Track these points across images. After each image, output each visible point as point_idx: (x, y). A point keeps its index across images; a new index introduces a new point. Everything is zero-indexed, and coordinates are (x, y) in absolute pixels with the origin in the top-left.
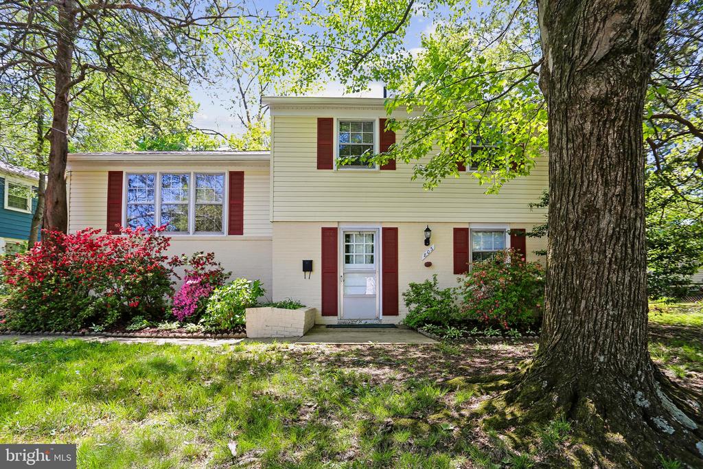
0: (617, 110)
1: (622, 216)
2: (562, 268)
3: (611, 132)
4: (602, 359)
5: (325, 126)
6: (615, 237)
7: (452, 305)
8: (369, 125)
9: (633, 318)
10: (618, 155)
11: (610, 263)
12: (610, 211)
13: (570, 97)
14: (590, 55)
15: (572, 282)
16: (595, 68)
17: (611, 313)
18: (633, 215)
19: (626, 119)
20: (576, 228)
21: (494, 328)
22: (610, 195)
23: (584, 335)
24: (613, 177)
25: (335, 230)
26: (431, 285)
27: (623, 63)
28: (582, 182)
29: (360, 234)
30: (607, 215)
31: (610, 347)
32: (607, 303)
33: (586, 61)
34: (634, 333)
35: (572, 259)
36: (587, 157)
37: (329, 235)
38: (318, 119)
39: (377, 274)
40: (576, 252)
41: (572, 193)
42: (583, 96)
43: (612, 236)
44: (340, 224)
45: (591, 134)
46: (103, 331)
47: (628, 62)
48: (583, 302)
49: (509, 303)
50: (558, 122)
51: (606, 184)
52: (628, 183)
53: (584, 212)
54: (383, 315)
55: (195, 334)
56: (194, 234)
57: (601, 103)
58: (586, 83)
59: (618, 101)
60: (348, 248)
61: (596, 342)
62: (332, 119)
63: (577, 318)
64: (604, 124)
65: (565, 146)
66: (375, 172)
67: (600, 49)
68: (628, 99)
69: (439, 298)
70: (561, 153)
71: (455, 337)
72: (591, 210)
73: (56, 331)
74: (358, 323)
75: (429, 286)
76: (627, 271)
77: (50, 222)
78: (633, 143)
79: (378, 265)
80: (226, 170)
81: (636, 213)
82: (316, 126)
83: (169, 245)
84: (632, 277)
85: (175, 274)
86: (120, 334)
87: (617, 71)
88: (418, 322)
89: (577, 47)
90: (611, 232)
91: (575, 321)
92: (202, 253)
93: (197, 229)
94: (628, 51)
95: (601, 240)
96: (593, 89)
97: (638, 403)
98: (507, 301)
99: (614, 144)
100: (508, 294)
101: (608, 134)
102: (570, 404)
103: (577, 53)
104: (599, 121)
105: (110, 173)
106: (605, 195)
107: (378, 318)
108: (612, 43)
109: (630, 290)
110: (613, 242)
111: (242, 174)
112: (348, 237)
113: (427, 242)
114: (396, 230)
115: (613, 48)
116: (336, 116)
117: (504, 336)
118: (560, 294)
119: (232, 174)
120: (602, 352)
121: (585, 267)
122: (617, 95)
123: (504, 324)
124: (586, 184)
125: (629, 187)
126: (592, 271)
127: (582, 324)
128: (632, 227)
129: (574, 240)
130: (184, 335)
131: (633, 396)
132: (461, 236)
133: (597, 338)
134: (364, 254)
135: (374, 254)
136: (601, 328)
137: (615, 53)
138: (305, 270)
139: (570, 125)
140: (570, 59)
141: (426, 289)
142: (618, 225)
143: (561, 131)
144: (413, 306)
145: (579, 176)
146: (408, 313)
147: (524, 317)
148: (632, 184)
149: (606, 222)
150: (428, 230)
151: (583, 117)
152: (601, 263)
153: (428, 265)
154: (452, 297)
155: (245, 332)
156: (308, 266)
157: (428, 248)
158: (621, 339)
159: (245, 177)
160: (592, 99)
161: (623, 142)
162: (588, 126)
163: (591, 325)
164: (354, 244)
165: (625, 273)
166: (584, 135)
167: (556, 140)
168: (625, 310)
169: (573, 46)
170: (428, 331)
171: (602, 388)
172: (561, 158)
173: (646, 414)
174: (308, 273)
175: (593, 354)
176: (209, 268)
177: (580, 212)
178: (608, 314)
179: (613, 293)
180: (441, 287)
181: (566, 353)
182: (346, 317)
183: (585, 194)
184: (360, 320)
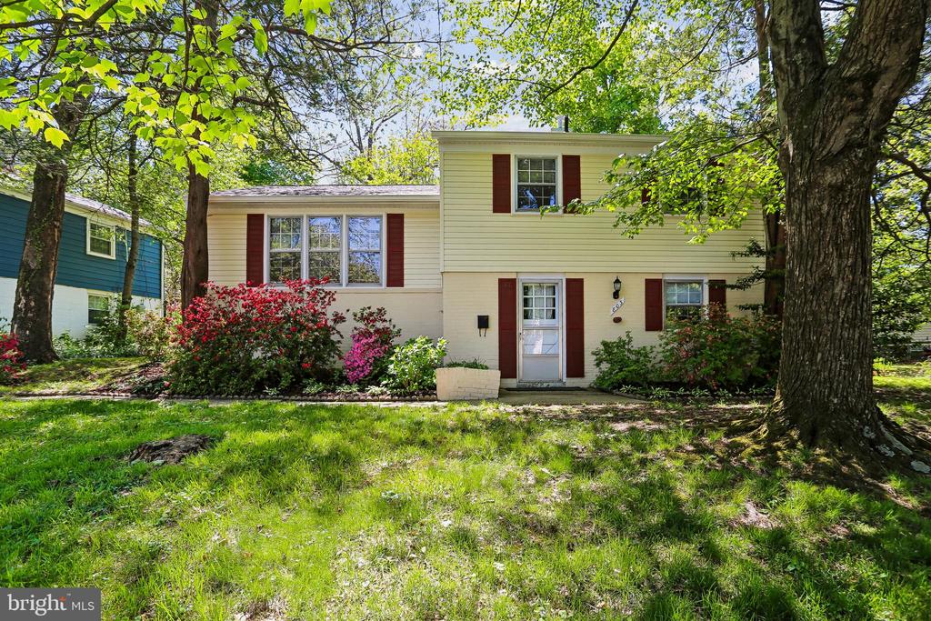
0: (850, 196)
1: (853, 283)
2: (800, 325)
3: (845, 213)
4: (836, 401)
5: (501, 163)
6: (847, 301)
7: (649, 365)
8: (551, 163)
9: (861, 368)
10: (850, 233)
11: (843, 323)
12: (843, 279)
13: (809, 181)
14: (828, 147)
15: (810, 338)
16: (832, 160)
17: (843, 363)
18: (862, 282)
19: (857, 202)
20: (813, 293)
21: (702, 389)
22: (843, 265)
23: (820, 382)
24: (846, 251)
25: (513, 282)
26: (625, 344)
27: (856, 156)
28: (819, 254)
29: (540, 286)
30: (841, 282)
31: (843, 391)
32: (840, 355)
33: (824, 153)
34: (862, 380)
35: (810, 318)
36: (824, 233)
37: (507, 288)
38: (494, 155)
39: (560, 331)
40: (813, 313)
41: (810, 263)
42: (821, 182)
43: (844, 300)
44: (519, 275)
45: (828, 213)
46: (278, 395)
47: (860, 155)
48: (820, 355)
49: (718, 362)
50: (797, 201)
51: (840, 256)
52: (859, 256)
53: (820, 279)
54: (567, 376)
55: (381, 397)
56: (347, 285)
57: (838, 189)
58: (824, 171)
59: (852, 188)
60: (526, 302)
61: (831, 387)
62: (509, 155)
63: (814, 368)
64: (840, 206)
65: (804, 223)
66: (557, 216)
67: (837, 143)
68: (859, 186)
69: (633, 357)
70: (800, 228)
71: (663, 397)
72: (826, 277)
73: (228, 395)
74: (539, 386)
75: (621, 344)
76: (857, 329)
77: (192, 274)
78: (864, 223)
79: (561, 320)
80: (384, 213)
81: (865, 281)
82: (491, 163)
83: (334, 300)
84: (861, 334)
85: (338, 332)
86: (299, 397)
87: (851, 162)
88: (612, 383)
89: (817, 139)
90: (843, 296)
91: (812, 371)
92: (369, 308)
93: (350, 281)
94: (860, 146)
95: (835, 303)
96: (830, 178)
97: (866, 435)
98: (716, 360)
99: (847, 224)
100: (716, 351)
101: (842, 215)
102: (810, 437)
103: (816, 144)
104: (835, 204)
105: (250, 216)
106: (839, 265)
107: (561, 381)
108: (848, 138)
109: (859, 344)
110: (845, 305)
111: (401, 217)
112: (526, 290)
113: (616, 295)
114: (581, 281)
115: (848, 142)
116: (514, 152)
117: (714, 396)
118: (799, 348)
119: (390, 217)
120: (836, 396)
121: (821, 325)
122: (851, 183)
123: (712, 383)
124: (822, 256)
125: (859, 260)
126: (827, 329)
127: (818, 373)
128: (861, 292)
129: (812, 303)
130: (369, 398)
131: (862, 430)
132: (654, 289)
133: (832, 384)
134: (545, 308)
135: (556, 308)
136: (835, 375)
137: (849, 146)
138: (480, 327)
139: (809, 205)
140: (810, 149)
141: (618, 347)
142: (849, 291)
143: (800, 209)
144: (605, 366)
145: (816, 249)
146: (599, 374)
147: (733, 377)
148: (862, 257)
149: (840, 289)
150: (617, 281)
151: (821, 199)
152: (834, 322)
153: (617, 320)
154: (650, 356)
155: (436, 394)
156: (483, 322)
157: (618, 302)
158: (851, 384)
159: (405, 220)
160: (830, 186)
161: (855, 223)
162: (825, 208)
163: (826, 374)
164: (534, 297)
165: (854, 331)
166: (821, 215)
167: (794, 216)
168: (855, 361)
169: (813, 138)
170: (628, 392)
171: (835, 424)
172: (800, 232)
173: (872, 443)
174: (483, 331)
175: (828, 397)
176: (379, 325)
177: (817, 280)
178: (841, 365)
179: (845, 347)
180: (635, 345)
181: (805, 397)
182: (525, 379)
183: (822, 264)
184: (542, 383)
